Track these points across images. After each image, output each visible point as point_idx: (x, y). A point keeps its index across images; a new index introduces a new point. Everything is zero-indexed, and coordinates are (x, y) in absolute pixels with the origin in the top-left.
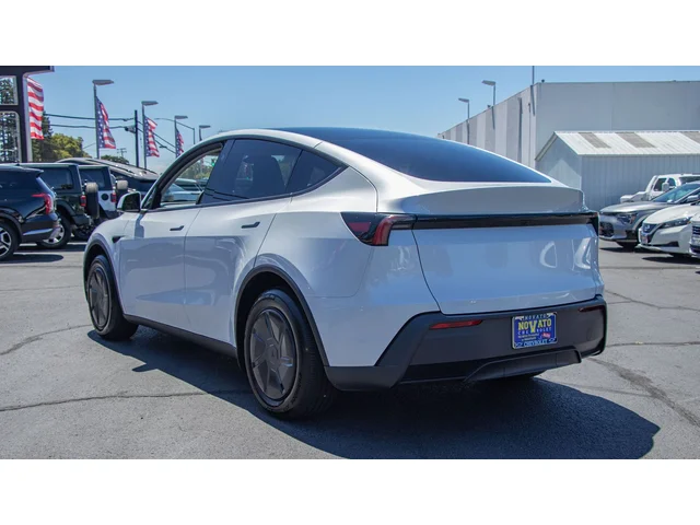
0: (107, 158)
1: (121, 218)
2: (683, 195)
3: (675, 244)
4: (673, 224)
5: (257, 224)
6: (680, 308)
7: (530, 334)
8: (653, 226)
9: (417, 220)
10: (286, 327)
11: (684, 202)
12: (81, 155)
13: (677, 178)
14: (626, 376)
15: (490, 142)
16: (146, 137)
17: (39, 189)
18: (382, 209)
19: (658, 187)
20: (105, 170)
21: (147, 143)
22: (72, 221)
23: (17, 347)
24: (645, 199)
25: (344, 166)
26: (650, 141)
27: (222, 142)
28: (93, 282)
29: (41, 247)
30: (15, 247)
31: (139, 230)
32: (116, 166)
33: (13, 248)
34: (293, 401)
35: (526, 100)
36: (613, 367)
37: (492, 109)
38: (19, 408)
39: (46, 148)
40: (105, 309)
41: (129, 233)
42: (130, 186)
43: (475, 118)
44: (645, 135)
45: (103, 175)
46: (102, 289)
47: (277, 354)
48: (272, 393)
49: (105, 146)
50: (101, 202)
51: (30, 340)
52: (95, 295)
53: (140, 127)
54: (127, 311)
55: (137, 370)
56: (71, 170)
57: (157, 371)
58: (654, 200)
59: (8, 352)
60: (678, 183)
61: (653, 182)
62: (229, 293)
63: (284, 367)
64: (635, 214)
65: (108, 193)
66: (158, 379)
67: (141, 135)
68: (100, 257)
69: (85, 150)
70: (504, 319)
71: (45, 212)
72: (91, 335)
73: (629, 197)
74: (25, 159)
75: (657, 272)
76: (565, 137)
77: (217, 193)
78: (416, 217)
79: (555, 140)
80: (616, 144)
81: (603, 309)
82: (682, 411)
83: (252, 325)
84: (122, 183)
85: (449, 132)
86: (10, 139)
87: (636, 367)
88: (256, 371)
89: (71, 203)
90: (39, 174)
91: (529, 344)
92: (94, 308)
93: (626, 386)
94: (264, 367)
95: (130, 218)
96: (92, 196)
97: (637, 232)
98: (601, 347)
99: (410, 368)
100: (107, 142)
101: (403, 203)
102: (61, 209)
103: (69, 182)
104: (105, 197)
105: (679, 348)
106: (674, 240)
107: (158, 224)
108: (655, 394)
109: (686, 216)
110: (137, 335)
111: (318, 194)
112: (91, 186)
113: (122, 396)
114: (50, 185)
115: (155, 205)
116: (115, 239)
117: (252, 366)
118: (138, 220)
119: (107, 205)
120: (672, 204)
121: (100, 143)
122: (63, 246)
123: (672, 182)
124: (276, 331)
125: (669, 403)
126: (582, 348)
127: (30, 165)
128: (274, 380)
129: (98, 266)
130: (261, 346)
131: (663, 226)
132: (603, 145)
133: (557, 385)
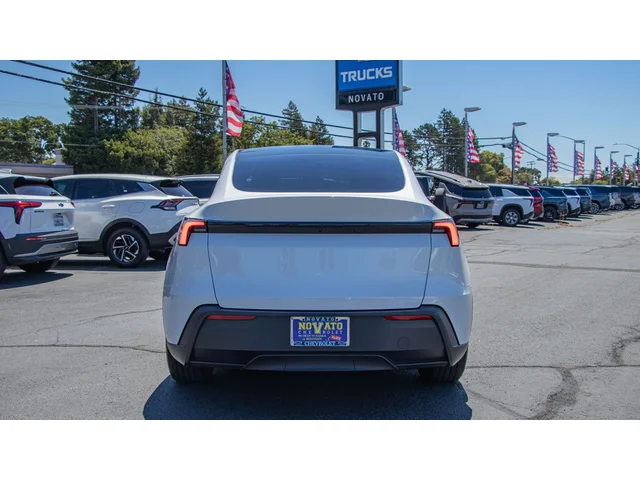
7: (313, 334)
9: (207, 225)
78: (207, 222)
91: (311, 344)
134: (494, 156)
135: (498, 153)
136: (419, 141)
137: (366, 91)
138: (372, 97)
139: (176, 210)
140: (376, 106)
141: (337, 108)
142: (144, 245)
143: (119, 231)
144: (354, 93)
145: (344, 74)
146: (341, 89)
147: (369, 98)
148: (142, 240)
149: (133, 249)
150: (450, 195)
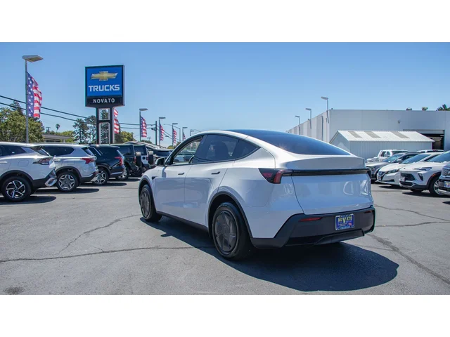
0: (143, 141)
1: (155, 168)
2: (395, 159)
3: (393, 181)
4: (392, 172)
5: (219, 173)
6: (398, 209)
7: (343, 223)
8: (383, 172)
9: (294, 172)
10: (232, 219)
11: (395, 162)
12: (132, 140)
13: (390, 151)
14: (381, 241)
15: (309, 133)
16: (160, 132)
17: (118, 155)
18: (278, 167)
19: (383, 155)
20: (144, 147)
21: (161, 135)
22: (130, 169)
23: (111, 224)
24: (377, 160)
25: (259, 147)
26: (379, 135)
27: (202, 136)
28: (142, 196)
29: (117, 180)
30: (108, 180)
31: (164, 174)
32: (148, 145)
33: (107, 180)
34: (235, 253)
35: (325, 117)
36: (374, 237)
37: (310, 120)
38: (115, 251)
39: (119, 137)
40: (148, 208)
41: (160, 176)
42: (154, 153)
43: (302, 124)
44: (376, 133)
45: (143, 149)
46: (147, 199)
47: (228, 231)
48: (226, 249)
49: (143, 136)
50: (143, 161)
51: (116, 221)
52: (143, 202)
53: (158, 128)
54: (157, 209)
55: (163, 236)
56: (130, 147)
57: (171, 237)
58: (383, 161)
59: (108, 226)
60: (391, 154)
61: (380, 153)
62: (206, 202)
63: (231, 236)
64: (375, 167)
65: (145, 156)
66: (172, 240)
67: (158, 131)
68: (146, 185)
69: (134, 138)
70: (332, 217)
71: (120, 165)
72: (141, 219)
73: (370, 159)
74: (111, 143)
75: (386, 193)
76: (342, 133)
77: (199, 158)
78: (293, 170)
79: (338, 134)
80: (364, 136)
81: (374, 212)
82: (407, 257)
83: (216, 218)
84: (151, 152)
85: (291, 130)
86: (105, 134)
87: (384, 237)
88: (217, 238)
89: (130, 161)
90: (117, 149)
91: (342, 228)
92: (143, 208)
93: (381, 246)
94: (221, 237)
95: (159, 169)
96: (139, 158)
97: (376, 175)
98: (372, 229)
99: (290, 239)
100: (144, 134)
101: (287, 164)
102: (126, 164)
103: (129, 152)
104: (144, 158)
105: (402, 228)
106: (392, 178)
107: (173, 171)
108: (394, 249)
109: (397, 168)
110: (161, 220)
111: (246, 160)
112: (139, 153)
113: (157, 248)
114: (122, 153)
115: (171, 163)
116: (153, 178)
117: (216, 236)
118: (164, 170)
119: (145, 162)
120: (390, 163)
121: (141, 135)
122: (126, 179)
123: (388, 153)
124: (227, 220)
125: (401, 253)
126: (365, 229)
127: (114, 145)
128: (226, 243)
129: (145, 189)
130: (220, 227)
131: (387, 173)
132: (359, 137)
133: (351, 246)
134: (128, 134)
135: (130, 133)
136: (88, 125)
137: (107, 97)
138: (108, 101)
139: (49, 164)
140: (111, 106)
141: (86, 106)
142: (29, 186)
143: (11, 178)
144: (96, 98)
145: (91, 87)
146: (88, 95)
147: (106, 101)
148: (27, 183)
149: (21, 190)
150: (155, 155)
